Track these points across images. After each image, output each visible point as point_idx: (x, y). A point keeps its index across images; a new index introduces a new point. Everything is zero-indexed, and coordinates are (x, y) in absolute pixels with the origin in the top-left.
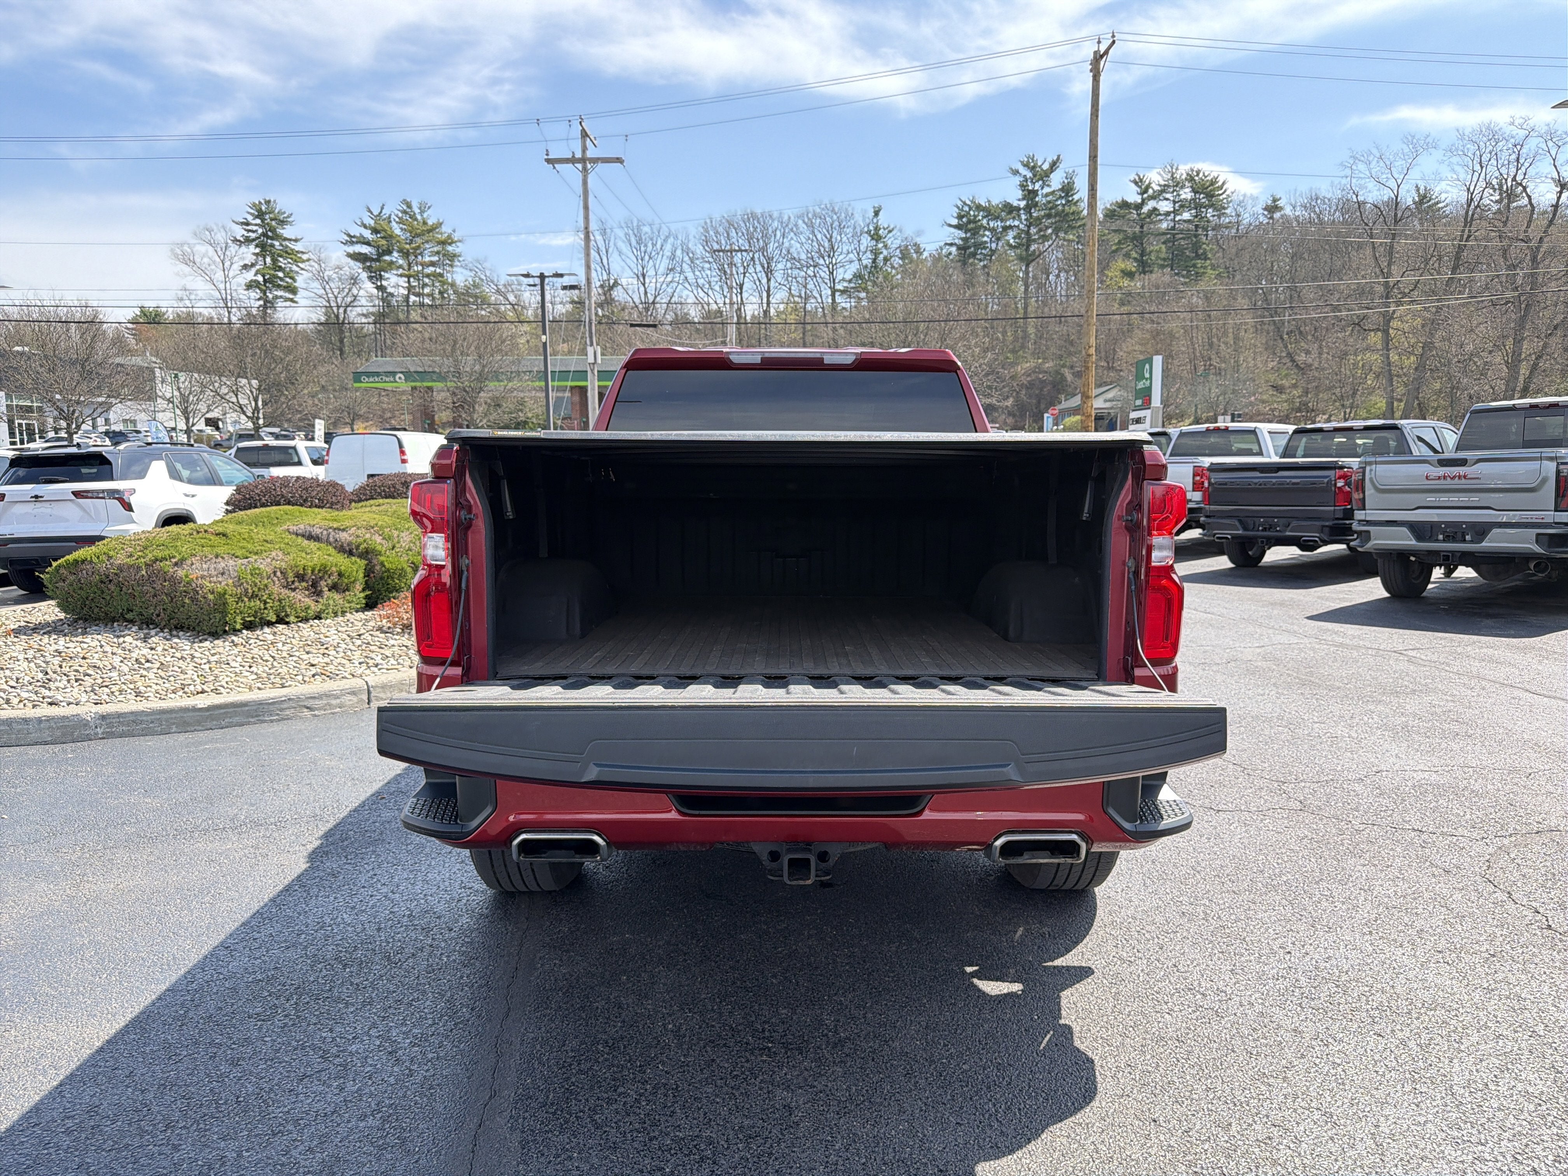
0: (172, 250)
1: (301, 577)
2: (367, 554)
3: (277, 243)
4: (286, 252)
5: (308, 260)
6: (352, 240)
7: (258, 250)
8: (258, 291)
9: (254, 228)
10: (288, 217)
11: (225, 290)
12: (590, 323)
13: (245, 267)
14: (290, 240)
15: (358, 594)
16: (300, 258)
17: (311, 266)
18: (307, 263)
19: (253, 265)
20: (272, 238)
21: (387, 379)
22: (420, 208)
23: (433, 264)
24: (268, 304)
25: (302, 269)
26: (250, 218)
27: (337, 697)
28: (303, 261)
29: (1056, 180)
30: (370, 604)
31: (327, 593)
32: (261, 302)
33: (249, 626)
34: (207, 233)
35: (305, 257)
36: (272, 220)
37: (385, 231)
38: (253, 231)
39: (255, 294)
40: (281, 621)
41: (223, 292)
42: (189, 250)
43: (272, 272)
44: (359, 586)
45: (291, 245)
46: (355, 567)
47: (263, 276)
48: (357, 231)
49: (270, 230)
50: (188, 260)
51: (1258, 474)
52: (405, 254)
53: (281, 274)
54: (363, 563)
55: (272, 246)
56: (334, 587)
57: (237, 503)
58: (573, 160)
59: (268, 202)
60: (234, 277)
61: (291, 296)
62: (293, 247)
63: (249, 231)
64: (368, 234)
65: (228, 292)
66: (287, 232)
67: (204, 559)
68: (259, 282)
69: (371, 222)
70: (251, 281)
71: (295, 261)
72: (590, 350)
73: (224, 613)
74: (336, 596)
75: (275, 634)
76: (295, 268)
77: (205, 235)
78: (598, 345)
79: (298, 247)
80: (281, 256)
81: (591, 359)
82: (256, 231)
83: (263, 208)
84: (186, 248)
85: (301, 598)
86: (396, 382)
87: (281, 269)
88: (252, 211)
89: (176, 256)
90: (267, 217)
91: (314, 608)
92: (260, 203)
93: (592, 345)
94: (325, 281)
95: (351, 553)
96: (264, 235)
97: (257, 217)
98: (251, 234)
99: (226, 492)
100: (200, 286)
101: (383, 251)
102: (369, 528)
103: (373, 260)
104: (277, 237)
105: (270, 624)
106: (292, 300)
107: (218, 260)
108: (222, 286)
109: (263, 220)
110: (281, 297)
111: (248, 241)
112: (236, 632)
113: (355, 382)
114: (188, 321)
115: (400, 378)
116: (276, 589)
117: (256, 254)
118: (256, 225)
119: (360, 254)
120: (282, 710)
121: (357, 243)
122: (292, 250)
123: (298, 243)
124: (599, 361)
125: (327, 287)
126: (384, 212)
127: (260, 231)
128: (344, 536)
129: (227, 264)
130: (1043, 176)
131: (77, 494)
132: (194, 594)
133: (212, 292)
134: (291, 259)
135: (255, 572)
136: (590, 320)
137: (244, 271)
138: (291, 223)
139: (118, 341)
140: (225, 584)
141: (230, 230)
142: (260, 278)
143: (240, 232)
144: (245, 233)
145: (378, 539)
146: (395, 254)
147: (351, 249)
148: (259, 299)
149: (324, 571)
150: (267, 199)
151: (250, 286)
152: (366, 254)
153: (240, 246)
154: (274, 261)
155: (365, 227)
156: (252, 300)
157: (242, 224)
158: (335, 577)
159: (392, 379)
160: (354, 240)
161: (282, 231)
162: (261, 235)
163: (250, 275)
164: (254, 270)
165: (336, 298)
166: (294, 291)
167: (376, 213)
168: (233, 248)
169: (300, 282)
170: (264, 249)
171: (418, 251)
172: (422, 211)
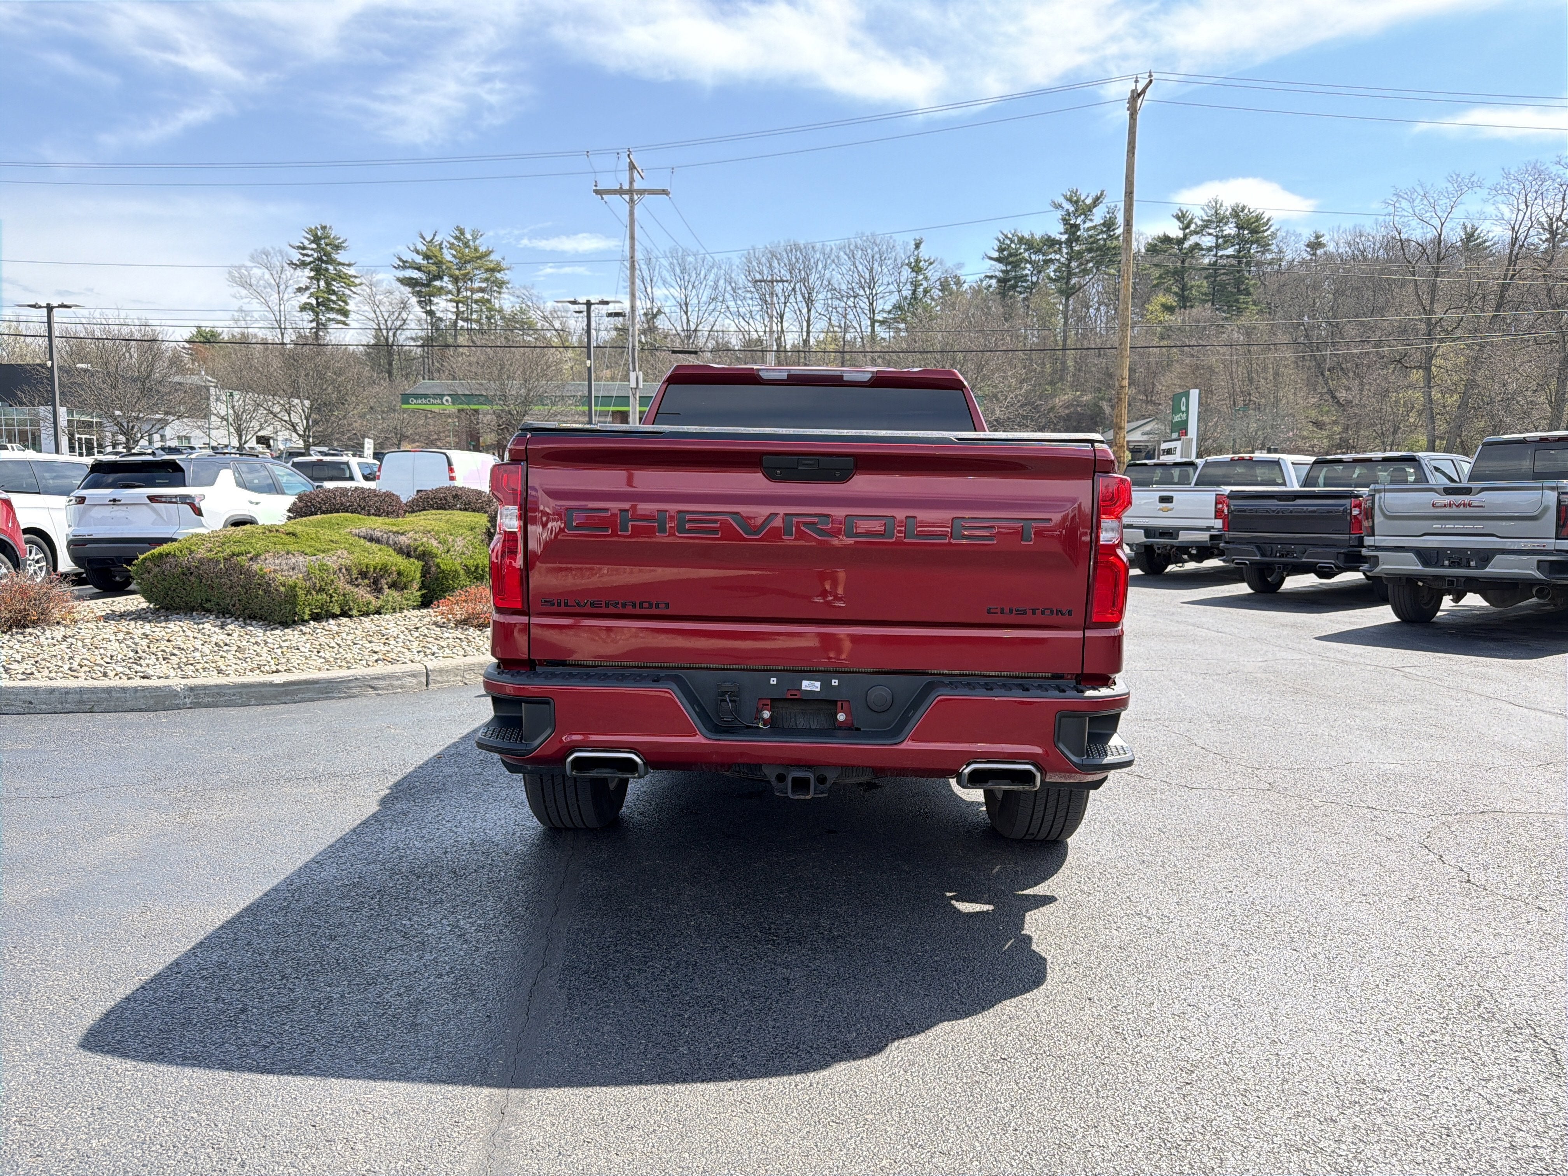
0: (230, 273)
1: (364, 575)
2: (424, 556)
3: (331, 268)
4: (340, 277)
5: (361, 284)
6: (405, 265)
7: (312, 274)
8: (311, 313)
9: (310, 252)
10: (343, 242)
11: (280, 311)
12: (634, 350)
13: (299, 290)
14: (344, 264)
15: (415, 592)
16: (353, 282)
17: (362, 290)
18: (359, 287)
19: (307, 288)
20: (326, 263)
21: (435, 402)
22: (472, 235)
23: (482, 290)
24: (321, 326)
25: (355, 293)
26: (306, 243)
27: (399, 679)
28: (356, 286)
29: (1098, 216)
30: (425, 603)
31: (386, 591)
32: (314, 324)
33: (316, 618)
34: (264, 257)
35: (357, 281)
36: (326, 245)
37: (436, 257)
38: (307, 255)
39: (308, 316)
40: (345, 614)
41: (278, 314)
42: (246, 273)
43: (326, 295)
44: (416, 586)
45: (345, 270)
46: (413, 568)
47: (317, 299)
48: (409, 256)
49: (324, 255)
50: (245, 283)
51: (1276, 502)
52: (455, 280)
53: (334, 298)
54: (420, 564)
55: (327, 270)
56: (393, 585)
57: (299, 511)
58: (620, 192)
59: (324, 228)
60: (288, 300)
61: (343, 319)
62: (346, 271)
63: (304, 255)
64: (419, 259)
65: (282, 313)
66: (340, 256)
67: (276, 555)
68: (312, 305)
69: (422, 248)
70: (306, 304)
71: (349, 285)
72: (633, 376)
73: (294, 604)
74: (395, 594)
75: (339, 625)
76: (347, 292)
77: (262, 257)
78: (640, 370)
79: (351, 271)
80: (334, 280)
81: (633, 384)
82: (312, 255)
83: (319, 234)
84: (243, 271)
85: (363, 594)
86: (443, 404)
87: (334, 293)
88: (308, 236)
89: (233, 279)
90: (322, 242)
91: (375, 603)
92: (316, 228)
93: (634, 370)
94: (376, 305)
95: (409, 555)
96: (320, 259)
97: (313, 242)
98: (306, 258)
99: (289, 500)
100: (255, 306)
101: (434, 276)
102: (426, 532)
103: (423, 285)
104: (331, 261)
105: (334, 616)
106: (344, 323)
107: (273, 282)
108: (276, 308)
109: (319, 245)
110: (333, 320)
111: (303, 264)
112: (304, 622)
113: (403, 404)
114: (244, 342)
115: (447, 401)
116: (341, 584)
117: (311, 278)
118: (312, 249)
119: (411, 279)
120: (349, 688)
121: (409, 267)
122: (345, 274)
123: (351, 268)
124: (641, 386)
125: (378, 310)
126: (436, 238)
127: (315, 255)
128: (403, 539)
129: (282, 287)
130: (1087, 211)
131: (152, 499)
132: (266, 586)
133: (266, 313)
134: (345, 283)
135: (323, 568)
136: (633, 346)
137: (299, 294)
138: (345, 248)
139: (175, 361)
140: (296, 577)
141: (287, 254)
142: (314, 302)
143: (296, 256)
144: (301, 257)
145: (435, 543)
146: (446, 279)
147: (402, 274)
148: (311, 321)
149: (384, 570)
150: (324, 225)
151: (303, 308)
152: (416, 279)
153: (295, 269)
154: (328, 284)
155: (418, 252)
156: (305, 322)
157: (299, 248)
158: (394, 576)
159: (439, 402)
160: (408, 265)
161: (336, 256)
162: (316, 259)
163: (304, 298)
164: (307, 294)
165: (386, 321)
166: (345, 313)
167: (428, 239)
168: (289, 271)
169: (351, 307)
170: (319, 273)
171: (467, 277)
172: (475, 239)
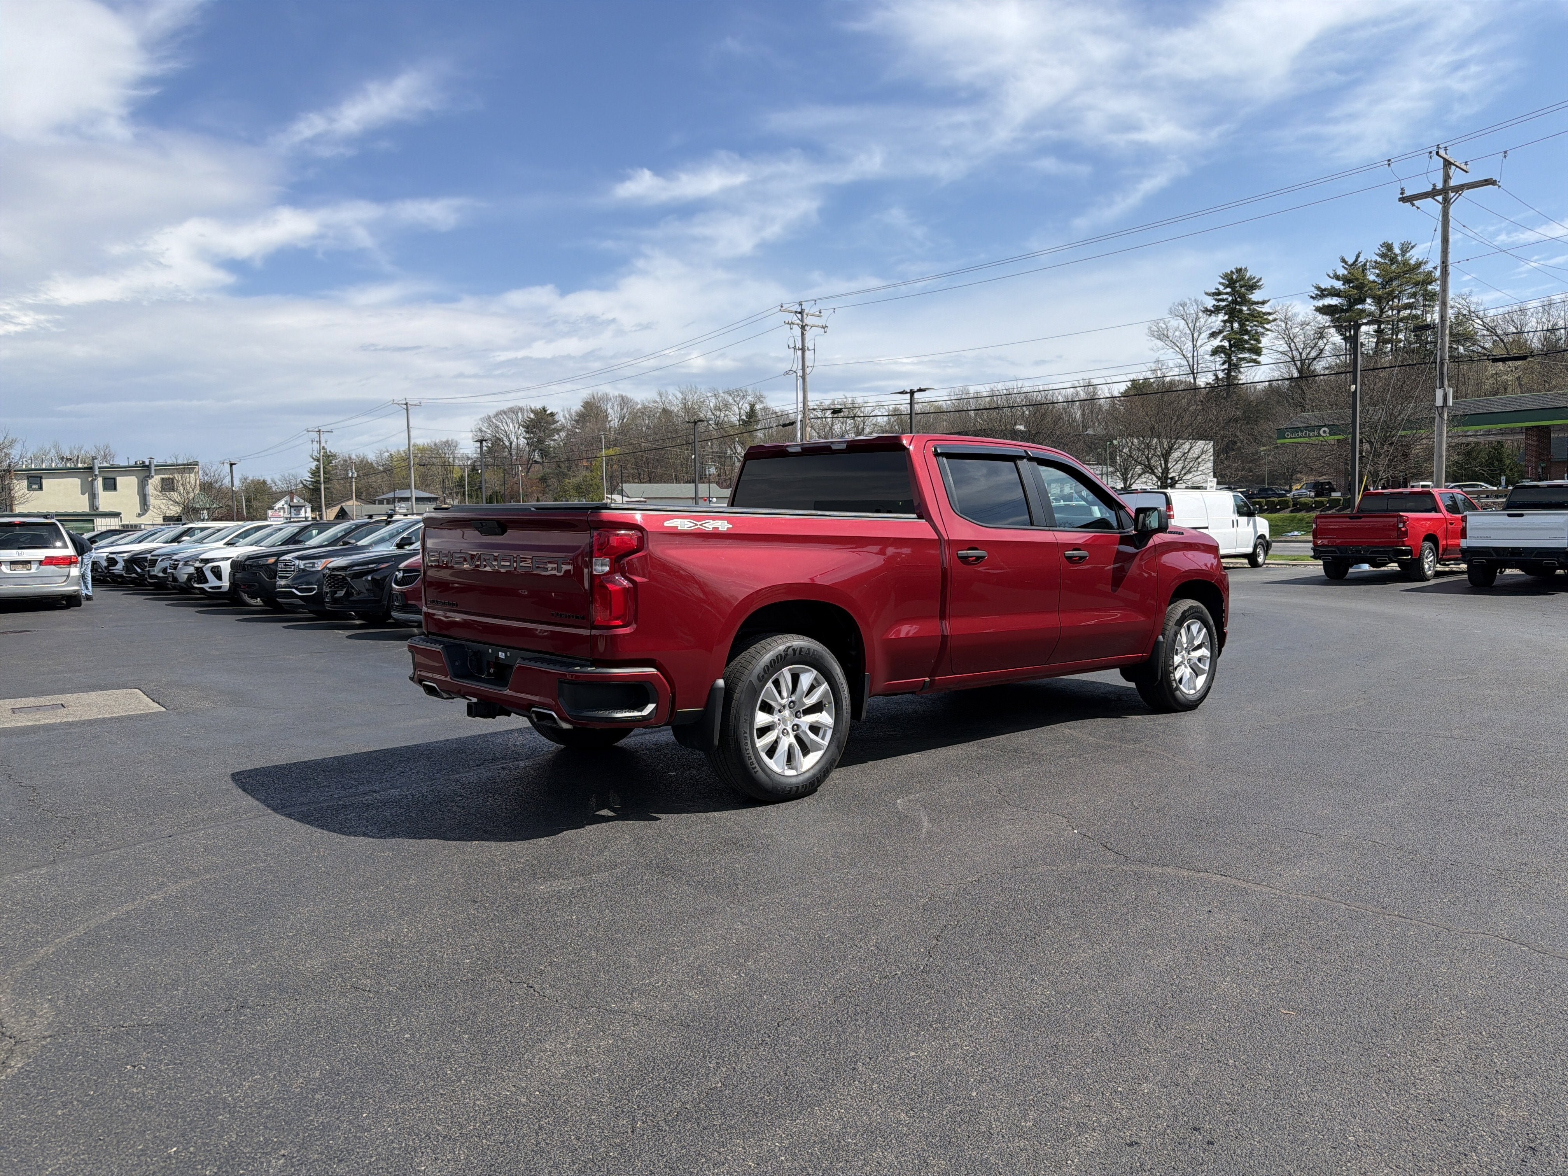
0: (1149, 328)
3: (1245, 308)
4: (1253, 316)
5: (1275, 320)
6: (1323, 293)
7: (1226, 317)
8: (1222, 355)
9: (1225, 297)
10: (1258, 282)
11: (1193, 356)
12: (1442, 364)
13: (1214, 335)
14: (1258, 303)
16: (1267, 319)
17: (1277, 326)
18: (1273, 323)
19: (1221, 332)
20: (1241, 304)
21: (1311, 434)
22: (1401, 249)
23: (1409, 306)
24: (1232, 367)
25: (1268, 330)
26: (1221, 288)
28: (1269, 322)
32: (1226, 366)
34: (1181, 308)
35: (1271, 318)
36: (1241, 287)
37: (1357, 279)
38: (1223, 300)
39: (1220, 358)
41: (1191, 360)
42: (1164, 326)
43: (1238, 336)
45: (1259, 308)
47: (1230, 342)
48: (1328, 283)
49: (1238, 297)
50: (1162, 336)
52: (1378, 300)
53: (1246, 337)
55: (1241, 311)
58: (1432, 194)
59: (1239, 271)
60: (1201, 346)
61: (1254, 357)
62: (1260, 309)
63: (1219, 300)
64: (1339, 285)
65: (1195, 359)
66: (1255, 296)
68: (1223, 347)
69: (1342, 272)
70: (1218, 347)
71: (1261, 323)
72: (1439, 393)
76: (1260, 330)
78: (1449, 386)
79: (1265, 309)
80: (1248, 320)
81: (1439, 402)
82: (1227, 299)
83: (1234, 277)
84: (1162, 324)
86: (1320, 435)
87: (1247, 332)
88: (1224, 281)
89: (1152, 334)
90: (1237, 285)
92: (1232, 272)
93: (1442, 386)
94: (1290, 340)
96: (1234, 302)
97: (1226, 287)
98: (1221, 303)
101: (1355, 300)
103: (1342, 311)
104: (1245, 301)
106: (1255, 361)
107: (1188, 332)
108: (1190, 355)
109: (1233, 288)
110: (1244, 359)
111: (1217, 310)
115: (1325, 432)
117: (1225, 322)
118: (1227, 293)
119: (1330, 306)
121: (1327, 296)
122: (1259, 312)
123: (1266, 305)
124: (1450, 402)
125: (1292, 344)
126: (1360, 259)
127: (1230, 299)
129: (1196, 335)
133: (1179, 361)
134: (1257, 321)
136: (1442, 360)
137: (1212, 339)
138: (1259, 287)
141: (1202, 303)
142: (1226, 344)
143: (1210, 303)
144: (1215, 303)
146: (1369, 301)
147: (1320, 303)
148: (1223, 364)
150: (1239, 267)
151: (1215, 352)
152: (1336, 306)
153: (1210, 315)
154: (1242, 325)
155: (1337, 278)
156: (1217, 365)
157: (1214, 294)
159: (1316, 434)
160: (1326, 293)
161: (1250, 296)
162: (1230, 303)
163: (1217, 342)
164: (1220, 338)
165: (1301, 354)
166: (1257, 351)
167: (1350, 262)
168: (1203, 317)
169: (1265, 342)
170: (1233, 313)
171: (1391, 296)
172: (1404, 252)
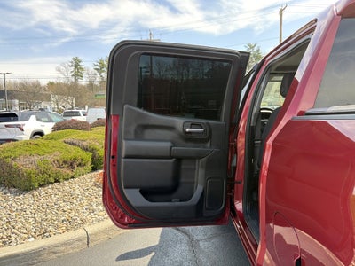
1: (65, 162)
2: (93, 150)
15: (89, 166)
29: (256, 49)
30: (94, 169)
31: (76, 168)
33: (41, 186)
40: (56, 181)
44: (90, 163)
46: (88, 156)
54: (91, 154)
56: (80, 165)
57: (55, 129)
67: (25, 157)
73: (30, 181)
74: (80, 168)
75: (53, 188)
77: (63, 64)
85: (66, 171)
91: (71, 174)
95: (87, 150)
99: (52, 125)
100: (61, 76)
102: (94, 140)
105: (51, 183)
112: (36, 189)
113: (95, 96)
114: (59, 84)
116: (55, 169)
128: (85, 143)
130: (253, 48)
132: (18, 173)
135: (46, 162)
139: (45, 89)
140: (31, 168)
145: (97, 144)
149: (76, 159)
158: (80, 161)
